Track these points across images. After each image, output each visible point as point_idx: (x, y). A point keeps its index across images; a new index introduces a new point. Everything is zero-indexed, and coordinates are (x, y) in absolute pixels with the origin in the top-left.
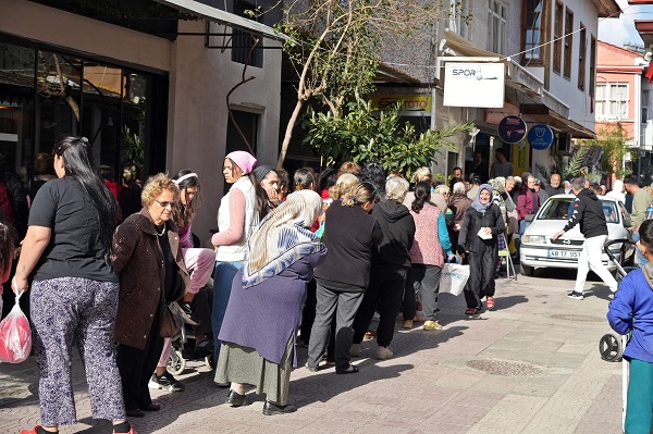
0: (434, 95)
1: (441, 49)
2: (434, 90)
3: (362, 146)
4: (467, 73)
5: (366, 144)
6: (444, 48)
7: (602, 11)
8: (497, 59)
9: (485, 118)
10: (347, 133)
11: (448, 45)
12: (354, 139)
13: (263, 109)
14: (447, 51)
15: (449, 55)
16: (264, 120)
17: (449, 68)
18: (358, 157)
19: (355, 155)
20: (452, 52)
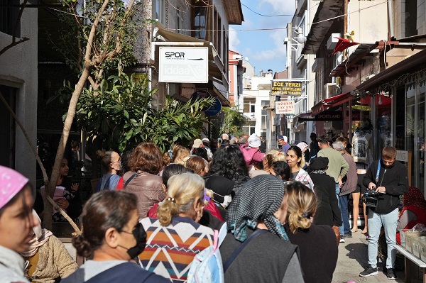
0: (150, 73)
1: (154, 35)
2: (151, 69)
3: (134, 121)
4: (177, 55)
5: (138, 118)
6: (157, 35)
7: (232, 20)
8: (202, 44)
9: (180, 92)
10: (118, 107)
11: (159, 33)
12: (126, 114)
13: (22, 82)
14: (159, 37)
15: (160, 41)
16: (23, 95)
17: (162, 51)
18: (131, 132)
19: (127, 130)
20: (163, 38)
